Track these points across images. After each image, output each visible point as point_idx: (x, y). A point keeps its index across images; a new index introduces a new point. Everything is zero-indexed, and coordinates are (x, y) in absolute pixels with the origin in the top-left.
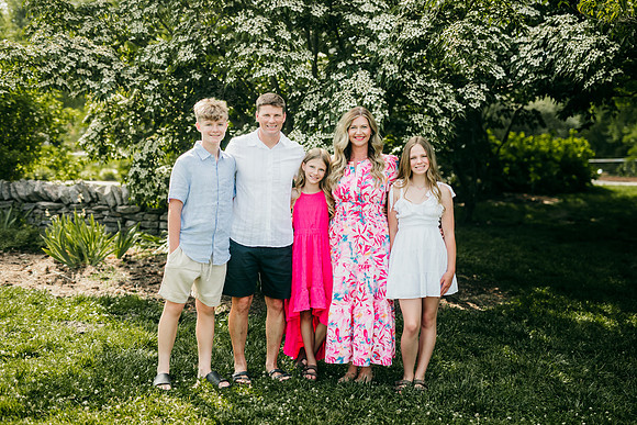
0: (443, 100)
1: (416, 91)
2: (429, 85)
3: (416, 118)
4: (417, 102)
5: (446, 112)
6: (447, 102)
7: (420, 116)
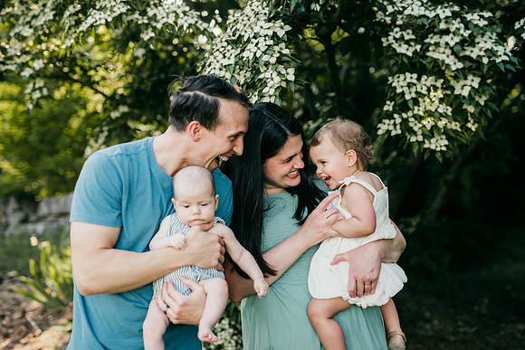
0: (463, 42)
1: (403, 28)
2: (431, 15)
3: (400, 83)
4: (402, 49)
5: (473, 66)
6: (473, 44)
7: (411, 77)
